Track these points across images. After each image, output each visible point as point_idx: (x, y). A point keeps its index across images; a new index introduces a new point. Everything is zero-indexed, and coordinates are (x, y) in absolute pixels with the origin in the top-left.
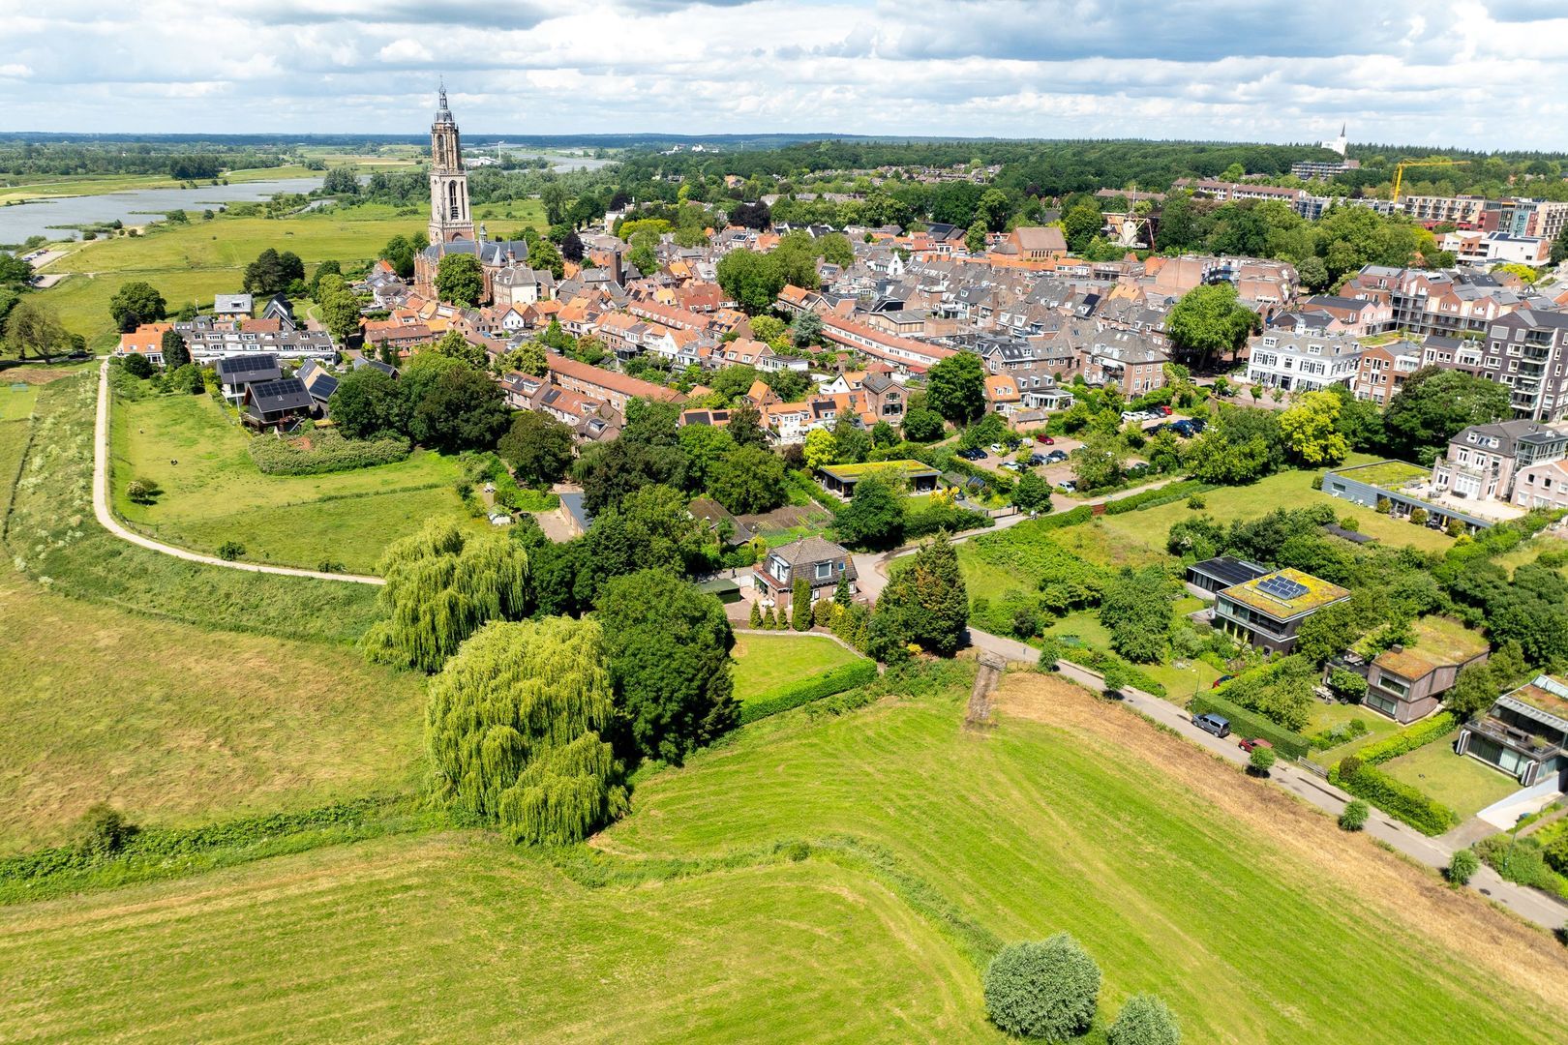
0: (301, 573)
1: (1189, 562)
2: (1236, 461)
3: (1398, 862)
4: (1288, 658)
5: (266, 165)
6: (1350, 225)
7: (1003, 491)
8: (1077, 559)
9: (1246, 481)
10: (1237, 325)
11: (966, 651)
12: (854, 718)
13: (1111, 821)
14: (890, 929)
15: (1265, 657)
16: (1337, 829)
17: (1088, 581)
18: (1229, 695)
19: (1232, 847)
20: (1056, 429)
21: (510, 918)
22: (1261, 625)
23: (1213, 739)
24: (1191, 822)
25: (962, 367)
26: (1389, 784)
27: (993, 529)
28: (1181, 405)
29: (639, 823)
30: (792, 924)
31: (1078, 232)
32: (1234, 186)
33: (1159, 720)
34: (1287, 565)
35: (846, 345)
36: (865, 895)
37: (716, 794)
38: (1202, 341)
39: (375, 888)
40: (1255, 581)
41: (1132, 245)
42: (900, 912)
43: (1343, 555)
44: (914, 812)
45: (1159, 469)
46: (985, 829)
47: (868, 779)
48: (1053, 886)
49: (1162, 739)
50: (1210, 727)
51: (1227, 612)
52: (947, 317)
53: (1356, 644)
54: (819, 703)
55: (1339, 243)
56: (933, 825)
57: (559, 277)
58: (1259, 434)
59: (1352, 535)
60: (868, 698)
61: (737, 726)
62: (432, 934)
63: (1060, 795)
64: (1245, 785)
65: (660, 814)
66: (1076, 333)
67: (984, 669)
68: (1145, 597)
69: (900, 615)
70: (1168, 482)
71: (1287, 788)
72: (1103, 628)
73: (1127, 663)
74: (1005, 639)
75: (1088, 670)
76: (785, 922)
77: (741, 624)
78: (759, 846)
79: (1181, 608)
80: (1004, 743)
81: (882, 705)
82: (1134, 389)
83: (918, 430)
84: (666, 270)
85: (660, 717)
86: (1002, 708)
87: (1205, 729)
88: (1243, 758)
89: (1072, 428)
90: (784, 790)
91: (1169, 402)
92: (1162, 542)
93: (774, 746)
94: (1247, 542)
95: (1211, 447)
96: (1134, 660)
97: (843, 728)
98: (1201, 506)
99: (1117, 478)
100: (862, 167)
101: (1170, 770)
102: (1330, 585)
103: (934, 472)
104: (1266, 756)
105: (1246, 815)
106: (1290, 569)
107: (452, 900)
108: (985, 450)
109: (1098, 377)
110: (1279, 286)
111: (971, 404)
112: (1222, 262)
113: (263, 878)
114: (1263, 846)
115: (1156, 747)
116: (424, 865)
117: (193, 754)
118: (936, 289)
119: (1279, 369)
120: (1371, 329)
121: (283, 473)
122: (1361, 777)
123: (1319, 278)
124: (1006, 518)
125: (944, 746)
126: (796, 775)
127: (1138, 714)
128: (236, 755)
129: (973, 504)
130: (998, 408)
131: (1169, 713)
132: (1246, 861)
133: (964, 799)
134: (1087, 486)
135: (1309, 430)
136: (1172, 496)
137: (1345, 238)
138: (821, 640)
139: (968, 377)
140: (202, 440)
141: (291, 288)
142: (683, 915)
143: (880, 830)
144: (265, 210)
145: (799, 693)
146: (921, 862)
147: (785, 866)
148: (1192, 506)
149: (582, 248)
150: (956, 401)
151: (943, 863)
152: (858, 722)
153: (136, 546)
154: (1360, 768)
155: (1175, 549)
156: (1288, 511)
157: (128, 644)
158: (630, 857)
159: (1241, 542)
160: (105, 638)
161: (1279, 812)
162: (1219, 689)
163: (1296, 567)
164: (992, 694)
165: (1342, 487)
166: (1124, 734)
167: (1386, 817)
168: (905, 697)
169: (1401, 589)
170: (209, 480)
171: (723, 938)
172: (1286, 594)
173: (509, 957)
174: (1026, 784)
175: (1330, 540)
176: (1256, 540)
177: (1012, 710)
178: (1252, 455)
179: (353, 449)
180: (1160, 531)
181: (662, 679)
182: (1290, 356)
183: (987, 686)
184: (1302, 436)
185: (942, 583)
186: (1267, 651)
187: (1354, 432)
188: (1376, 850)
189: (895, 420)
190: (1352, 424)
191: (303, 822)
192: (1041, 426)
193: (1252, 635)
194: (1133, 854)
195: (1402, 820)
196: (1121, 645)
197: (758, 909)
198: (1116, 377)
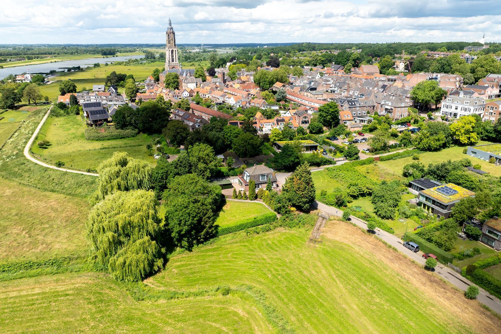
0: (80, 172)
1: (410, 180)
2: (432, 142)
3: (492, 316)
4: (447, 220)
5: (130, 51)
6: (484, 62)
7: (342, 152)
8: (365, 177)
9: (436, 150)
10: (437, 94)
11: (315, 211)
12: (265, 236)
13: (362, 286)
14: (255, 330)
15: (438, 219)
16: (463, 298)
17: (367, 185)
18: (419, 234)
19: (415, 302)
20: (366, 131)
21: (101, 311)
22: (437, 205)
23: (412, 252)
24: (398, 289)
25: (331, 107)
26: (490, 279)
27: (335, 165)
28: (414, 123)
29: (167, 274)
30: (213, 324)
31: (384, 67)
32: (442, 53)
33: (389, 243)
34: (450, 182)
35: (294, 101)
36: (248, 313)
37: (200, 264)
38: (423, 100)
39: (55, 294)
40: (436, 188)
41: (403, 71)
42: (261, 322)
43: (473, 179)
44: (279, 277)
45: (403, 145)
46: (307, 286)
47: (264, 261)
48: (331, 315)
49: (389, 251)
50: (411, 248)
51: (423, 200)
52: (331, 92)
53: (477, 215)
54: (251, 229)
55: (479, 68)
56: (285, 283)
57: (204, 81)
58: (442, 132)
59: (478, 171)
60: (272, 228)
61: (216, 237)
62: (67, 316)
63: (342, 273)
64: (423, 274)
65: (176, 271)
66: (376, 97)
67: (321, 218)
68: (389, 193)
69: (287, 195)
70: (405, 150)
71: (442, 276)
72: (372, 204)
73: (380, 219)
74: (331, 207)
75: (363, 221)
76: (211, 323)
77: (229, 197)
78: (211, 288)
79: (405, 197)
80: (323, 249)
81: (277, 231)
82: (396, 117)
83: (313, 129)
84: (240, 78)
85: (181, 231)
86: (325, 234)
87: (409, 248)
88: (423, 262)
89: (371, 130)
90: (228, 264)
91: (410, 122)
92: (401, 172)
93: (230, 245)
94: (435, 173)
95: (423, 137)
96: (383, 218)
97: (259, 239)
98: (418, 159)
99: (385, 148)
100: (315, 50)
101: (391, 265)
102: (467, 190)
103: (316, 144)
104: (433, 262)
105: (423, 288)
106: (451, 184)
107: (82, 302)
108: (338, 137)
109: (383, 112)
110: (455, 82)
111: (334, 120)
112: (434, 75)
113: (15, 287)
114: (429, 303)
115: (387, 255)
116: (77, 286)
117: (15, 236)
118: (328, 83)
119: (453, 110)
120: (490, 97)
121: (93, 140)
122: (476, 275)
123: (471, 81)
124: (341, 161)
125: (298, 249)
126: (235, 258)
127: (380, 240)
128: (30, 237)
129: (329, 156)
130: (345, 123)
131: (394, 241)
132: (420, 309)
133: (301, 272)
134: (374, 151)
135: (463, 131)
136: (406, 155)
137: (482, 67)
138: (259, 204)
139: (333, 110)
140: (72, 129)
141: (120, 84)
142: (169, 317)
143: (263, 284)
144: (124, 63)
145: (243, 225)
146: (277, 300)
147: (218, 297)
148: (414, 159)
149: (215, 72)
150: (328, 119)
151: (286, 300)
152: (266, 237)
153: (31, 161)
154: (476, 270)
155: (405, 175)
156: (452, 161)
157: (14, 195)
158: (158, 288)
159: (432, 172)
160: (8, 192)
161: (438, 288)
162: (416, 232)
163: (454, 183)
164: (322, 229)
165: (475, 153)
166: (374, 248)
167: (487, 294)
168: (287, 228)
169: (498, 193)
170: (68, 141)
171: (183, 328)
172: (448, 193)
173: (93, 329)
174: (329, 268)
175: (468, 172)
176: (438, 172)
177: (329, 236)
178: (439, 140)
179: (118, 132)
180: (400, 168)
181: (182, 216)
182: (457, 105)
183: (320, 225)
184: (460, 134)
185: (304, 183)
186: (439, 216)
187: (481, 133)
188: (482, 309)
189: (305, 126)
190: (480, 130)
191: (39, 265)
192: (360, 129)
193: (433, 209)
194: (369, 302)
195: (495, 295)
196: (378, 211)
197: (201, 316)
198: (390, 112)
